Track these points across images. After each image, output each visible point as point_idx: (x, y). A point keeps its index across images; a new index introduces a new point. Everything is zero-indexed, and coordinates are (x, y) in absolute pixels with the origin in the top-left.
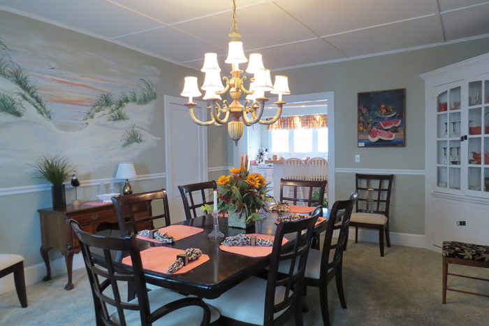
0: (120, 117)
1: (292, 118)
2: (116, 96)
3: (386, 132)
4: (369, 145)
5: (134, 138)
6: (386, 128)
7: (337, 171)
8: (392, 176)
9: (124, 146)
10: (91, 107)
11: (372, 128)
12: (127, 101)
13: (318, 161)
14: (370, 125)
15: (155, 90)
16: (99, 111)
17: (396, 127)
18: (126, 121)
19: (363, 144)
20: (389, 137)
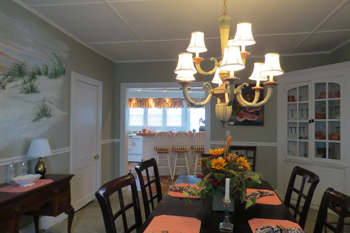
0: (32, 90)
1: (147, 99)
2: (30, 67)
3: (251, 115)
4: (237, 124)
5: (44, 113)
6: (250, 112)
7: (212, 143)
8: (255, 147)
9: (35, 120)
10: (3, 76)
11: (240, 111)
12: (40, 74)
13: (182, 134)
14: (238, 109)
15: (64, 65)
16: (11, 82)
17: (258, 111)
18: (37, 95)
19: (233, 123)
20: (252, 118)
